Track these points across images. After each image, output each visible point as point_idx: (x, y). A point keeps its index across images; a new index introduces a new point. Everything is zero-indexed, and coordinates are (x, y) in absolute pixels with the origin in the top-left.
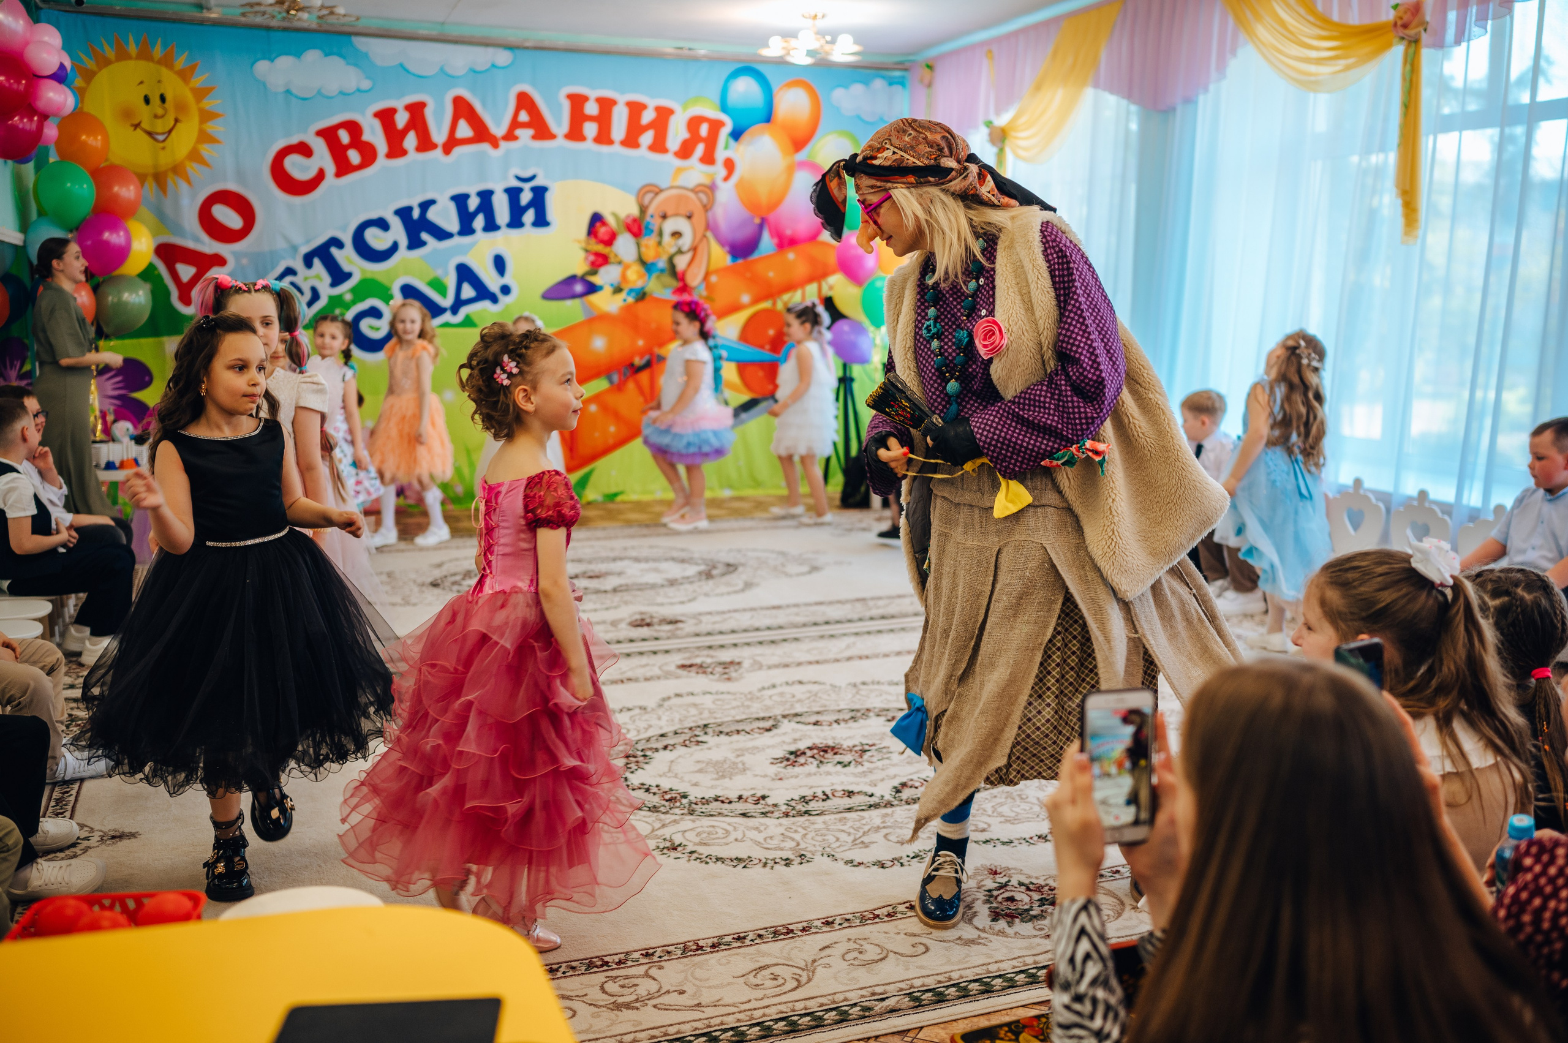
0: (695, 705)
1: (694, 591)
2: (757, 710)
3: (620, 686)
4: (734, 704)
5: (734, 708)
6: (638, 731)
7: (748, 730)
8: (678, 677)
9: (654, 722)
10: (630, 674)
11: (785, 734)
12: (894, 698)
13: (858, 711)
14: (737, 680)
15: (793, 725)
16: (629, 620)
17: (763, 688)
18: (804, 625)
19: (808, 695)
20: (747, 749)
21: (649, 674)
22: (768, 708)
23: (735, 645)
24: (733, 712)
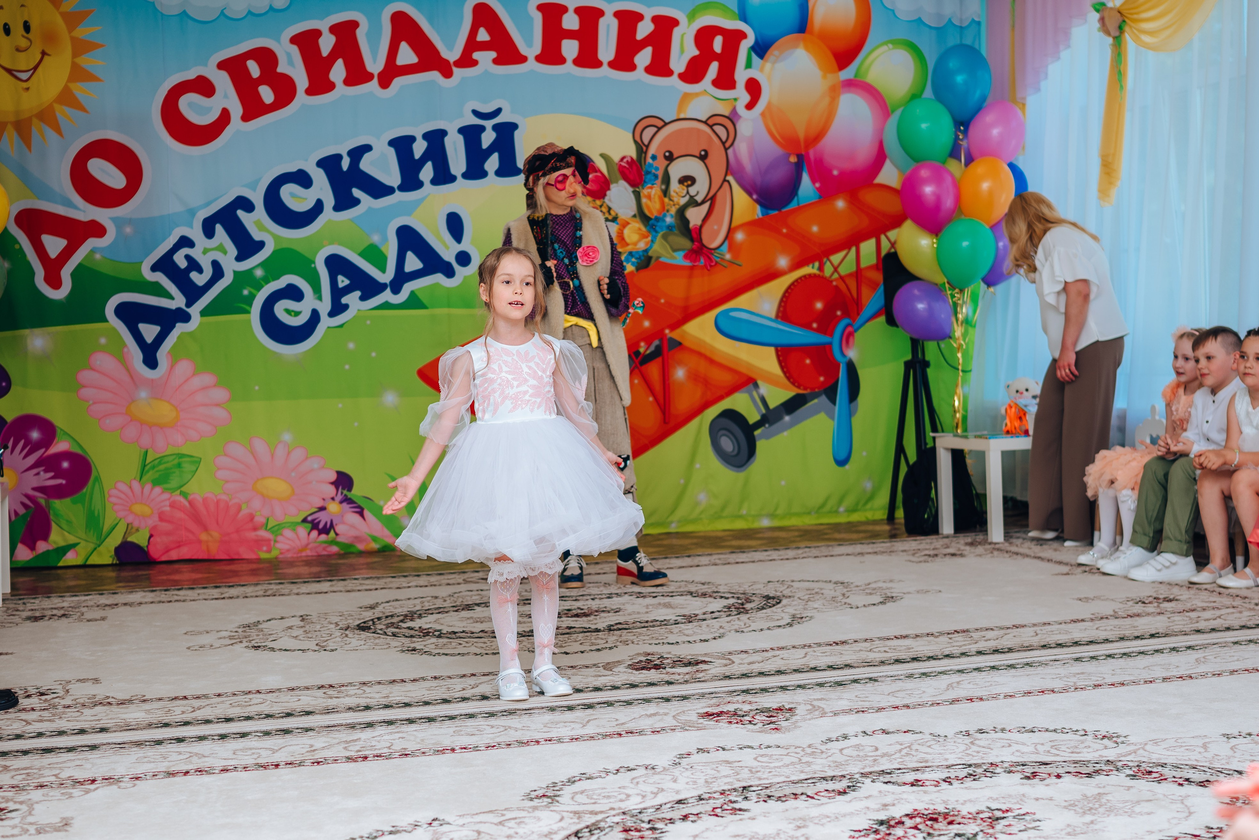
0: (728, 762)
1: (721, 627)
2: (820, 766)
3: (617, 740)
4: (787, 760)
5: (788, 765)
6: (644, 797)
7: (809, 794)
8: (699, 729)
9: (668, 785)
10: (630, 726)
11: (866, 798)
12: (1032, 749)
13: (977, 765)
14: (788, 730)
15: (879, 786)
16: (630, 663)
17: (830, 740)
18: (883, 663)
19: (899, 747)
20: (811, 819)
21: (658, 726)
22: (838, 765)
23: (784, 688)
24: (786, 771)
